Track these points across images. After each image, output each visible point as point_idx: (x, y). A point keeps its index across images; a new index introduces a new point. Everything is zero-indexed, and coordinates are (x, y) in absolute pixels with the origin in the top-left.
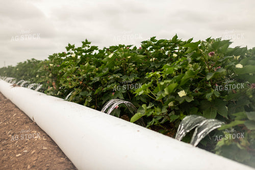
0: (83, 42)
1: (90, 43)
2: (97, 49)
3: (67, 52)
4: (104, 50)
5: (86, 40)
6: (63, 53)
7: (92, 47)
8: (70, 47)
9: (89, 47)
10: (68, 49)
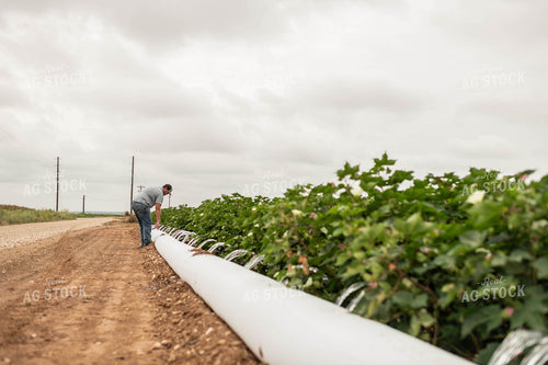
0: (376, 160)
1: (392, 163)
2: (410, 178)
3: (337, 183)
4: (427, 182)
5: (385, 156)
6: (330, 185)
7: (396, 172)
8: (348, 171)
9: (389, 171)
10: (341, 175)
